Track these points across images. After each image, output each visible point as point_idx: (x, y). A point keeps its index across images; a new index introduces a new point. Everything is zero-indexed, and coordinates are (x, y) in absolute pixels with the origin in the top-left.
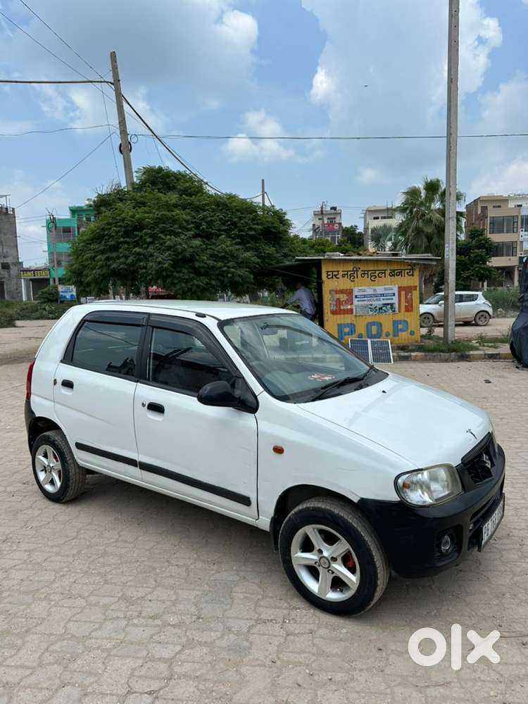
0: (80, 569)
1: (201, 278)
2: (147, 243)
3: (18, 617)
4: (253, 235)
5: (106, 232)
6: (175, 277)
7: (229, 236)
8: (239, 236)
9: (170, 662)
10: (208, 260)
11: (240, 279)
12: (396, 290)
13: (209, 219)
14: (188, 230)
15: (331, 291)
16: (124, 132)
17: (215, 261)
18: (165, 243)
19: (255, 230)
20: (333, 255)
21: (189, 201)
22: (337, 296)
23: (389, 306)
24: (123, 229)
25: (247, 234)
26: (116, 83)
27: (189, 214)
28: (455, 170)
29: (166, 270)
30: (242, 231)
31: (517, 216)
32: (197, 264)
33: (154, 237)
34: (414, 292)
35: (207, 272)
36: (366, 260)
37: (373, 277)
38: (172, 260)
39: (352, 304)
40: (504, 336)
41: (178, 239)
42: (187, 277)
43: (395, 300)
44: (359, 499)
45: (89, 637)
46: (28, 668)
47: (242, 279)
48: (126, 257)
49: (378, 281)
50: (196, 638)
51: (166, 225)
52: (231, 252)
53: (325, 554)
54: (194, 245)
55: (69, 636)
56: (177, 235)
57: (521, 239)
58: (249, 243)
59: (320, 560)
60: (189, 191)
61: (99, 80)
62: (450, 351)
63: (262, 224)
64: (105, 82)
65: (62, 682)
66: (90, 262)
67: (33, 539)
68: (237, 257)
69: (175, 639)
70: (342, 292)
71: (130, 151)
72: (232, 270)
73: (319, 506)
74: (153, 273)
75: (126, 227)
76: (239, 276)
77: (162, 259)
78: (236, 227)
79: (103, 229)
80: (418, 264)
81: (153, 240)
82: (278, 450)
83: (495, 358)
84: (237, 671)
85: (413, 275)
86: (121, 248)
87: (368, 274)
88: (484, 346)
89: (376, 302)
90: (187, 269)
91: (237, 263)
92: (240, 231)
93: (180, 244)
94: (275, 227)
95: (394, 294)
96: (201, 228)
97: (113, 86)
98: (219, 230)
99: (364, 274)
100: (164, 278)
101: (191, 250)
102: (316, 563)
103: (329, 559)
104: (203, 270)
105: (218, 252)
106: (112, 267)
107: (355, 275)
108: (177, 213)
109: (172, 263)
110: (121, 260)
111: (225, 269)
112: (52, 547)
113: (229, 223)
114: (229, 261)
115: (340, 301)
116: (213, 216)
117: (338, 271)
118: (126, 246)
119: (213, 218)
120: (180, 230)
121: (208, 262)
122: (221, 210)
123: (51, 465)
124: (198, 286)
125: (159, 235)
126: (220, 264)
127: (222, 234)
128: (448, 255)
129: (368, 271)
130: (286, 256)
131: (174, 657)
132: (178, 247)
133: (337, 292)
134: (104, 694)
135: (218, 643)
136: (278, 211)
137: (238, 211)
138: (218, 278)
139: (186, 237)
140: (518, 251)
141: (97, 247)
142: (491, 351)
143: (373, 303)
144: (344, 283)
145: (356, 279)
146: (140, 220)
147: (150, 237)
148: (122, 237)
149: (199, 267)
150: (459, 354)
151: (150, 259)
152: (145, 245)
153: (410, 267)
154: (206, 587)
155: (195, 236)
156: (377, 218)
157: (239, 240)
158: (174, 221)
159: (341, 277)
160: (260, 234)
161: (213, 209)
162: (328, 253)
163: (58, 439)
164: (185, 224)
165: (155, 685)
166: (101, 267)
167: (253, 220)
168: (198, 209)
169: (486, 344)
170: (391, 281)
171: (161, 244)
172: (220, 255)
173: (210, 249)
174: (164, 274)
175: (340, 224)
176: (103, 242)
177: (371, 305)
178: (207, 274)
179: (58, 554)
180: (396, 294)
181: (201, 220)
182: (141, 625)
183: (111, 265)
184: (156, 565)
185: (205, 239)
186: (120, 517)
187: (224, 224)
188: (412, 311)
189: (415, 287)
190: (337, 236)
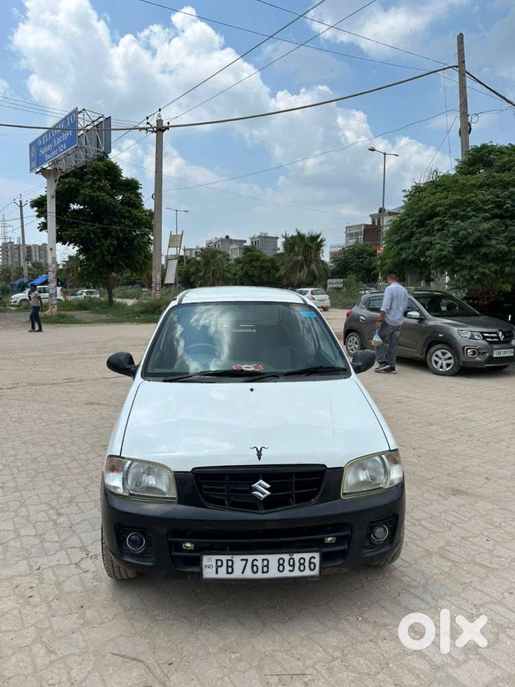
10: (500, 244)
14: (486, 211)
16: (464, 115)
26: (461, 65)
27: (492, 192)
51: (457, 210)
60: (507, 166)
64: (449, 67)
96: (505, 207)
97: (457, 70)
120: (472, 213)
121: (498, 246)
139: (477, 220)
147: (440, 224)
158: (469, 204)
164: (481, 205)
181: (507, 198)
185: (508, 220)
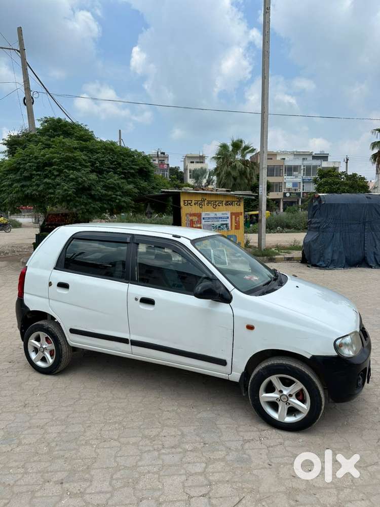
0: (99, 421)
1: (97, 203)
2: (54, 175)
3: (74, 459)
4: (133, 173)
5: (22, 166)
6: (77, 201)
7: (115, 173)
8: (123, 173)
9: (204, 473)
10: (102, 189)
11: (125, 205)
12: (229, 215)
13: (101, 159)
14: (86, 167)
15: (186, 214)
16: (27, 89)
17: (106, 190)
18: (69, 176)
19: (133, 169)
20: (188, 189)
21: (85, 146)
22: (191, 218)
23: (225, 226)
24: (36, 165)
25: (129, 172)
26: (22, 51)
27: (86, 155)
28: (267, 137)
29: (70, 195)
30: (125, 169)
31: (282, 166)
32: (93, 193)
33: (60, 171)
34: (240, 216)
35: (100, 199)
36: (210, 194)
37: (215, 205)
38: (74, 189)
39: (201, 223)
40: (291, 245)
41: (79, 174)
42: (85, 201)
43: (229, 222)
44: (311, 356)
45: (136, 466)
46: (106, 492)
47: (127, 204)
48: (38, 185)
49: (218, 208)
50: (211, 457)
51: (70, 163)
52: (118, 184)
53: (285, 393)
54: (92, 178)
55: (123, 467)
56: (79, 170)
57: (285, 181)
58: (130, 178)
59: (281, 397)
60: (84, 138)
61: (9, 47)
62: (263, 256)
63: (138, 165)
64: (12, 49)
65: (138, 498)
66: (7, 188)
67: (46, 403)
68: (123, 188)
69: (198, 460)
70: (194, 215)
71: (33, 103)
72: (119, 197)
73: (281, 362)
74: (60, 197)
75: (38, 163)
76: (124, 201)
77: (68, 188)
78: (120, 166)
79: (19, 163)
80: (243, 198)
81: (60, 173)
82: (250, 328)
83: (291, 260)
84: (250, 473)
85: (240, 205)
86: (34, 178)
87: (211, 203)
88: (281, 252)
89: (216, 223)
90: (86, 195)
91: (122, 192)
92: (124, 169)
93: (81, 177)
94: (146, 168)
95: (228, 217)
96: (96, 165)
97: (19, 54)
98: (109, 168)
99: (209, 203)
100: (68, 202)
101: (90, 182)
102: (277, 400)
103: (288, 395)
104: (97, 197)
105: (108, 184)
106: (26, 192)
107: (203, 204)
108: (77, 154)
109: (75, 191)
110: (34, 188)
111: (114, 196)
112: (66, 407)
113: (115, 163)
114: (117, 191)
115: (193, 222)
116: (103, 157)
117: (192, 201)
118: (38, 177)
119: (104, 159)
120: (80, 167)
121: (101, 191)
122: (109, 153)
123: (44, 346)
124: (94, 208)
125: (64, 170)
126: (110, 193)
127: (111, 171)
128: (261, 192)
129: (211, 201)
130: (153, 188)
131: (205, 471)
132: (80, 179)
133: (191, 215)
134: (173, 502)
135: (228, 458)
136: (146, 156)
137: (122, 155)
138: (108, 203)
139: (85, 172)
140: (283, 188)
141: (14, 177)
142: (288, 256)
143: (215, 223)
144: (195, 209)
145: (203, 207)
146: (49, 159)
147: (57, 171)
148: (35, 170)
149: (95, 195)
150: (269, 258)
151: (58, 187)
152: (53, 177)
153: (238, 200)
154: (197, 424)
155: (92, 171)
156: (193, 162)
157: (123, 176)
158: (76, 160)
159: (193, 205)
160: (138, 172)
161: (103, 152)
162: (184, 188)
163: (51, 326)
164: (84, 163)
165: (204, 490)
166: (17, 192)
167: (132, 161)
168: (92, 151)
169: (283, 251)
170: (226, 209)
171: (66, 177)
172: (110, 186)
173: (103, 181)
174: (68, 198)
175: (168, 165)
176: (19, 173)
177: (213, 224)
178: (100, 200)
179: (74, 411)
180: (229, 218)
181: (95, 160)
182: (169, 453)
183: (25, 191)
184: (153, 412)
185: (98, 174)
186: (104, 381)
187: (111, 164)
188: (239, 229)
189: (242, 213)
190: (166, 173)
